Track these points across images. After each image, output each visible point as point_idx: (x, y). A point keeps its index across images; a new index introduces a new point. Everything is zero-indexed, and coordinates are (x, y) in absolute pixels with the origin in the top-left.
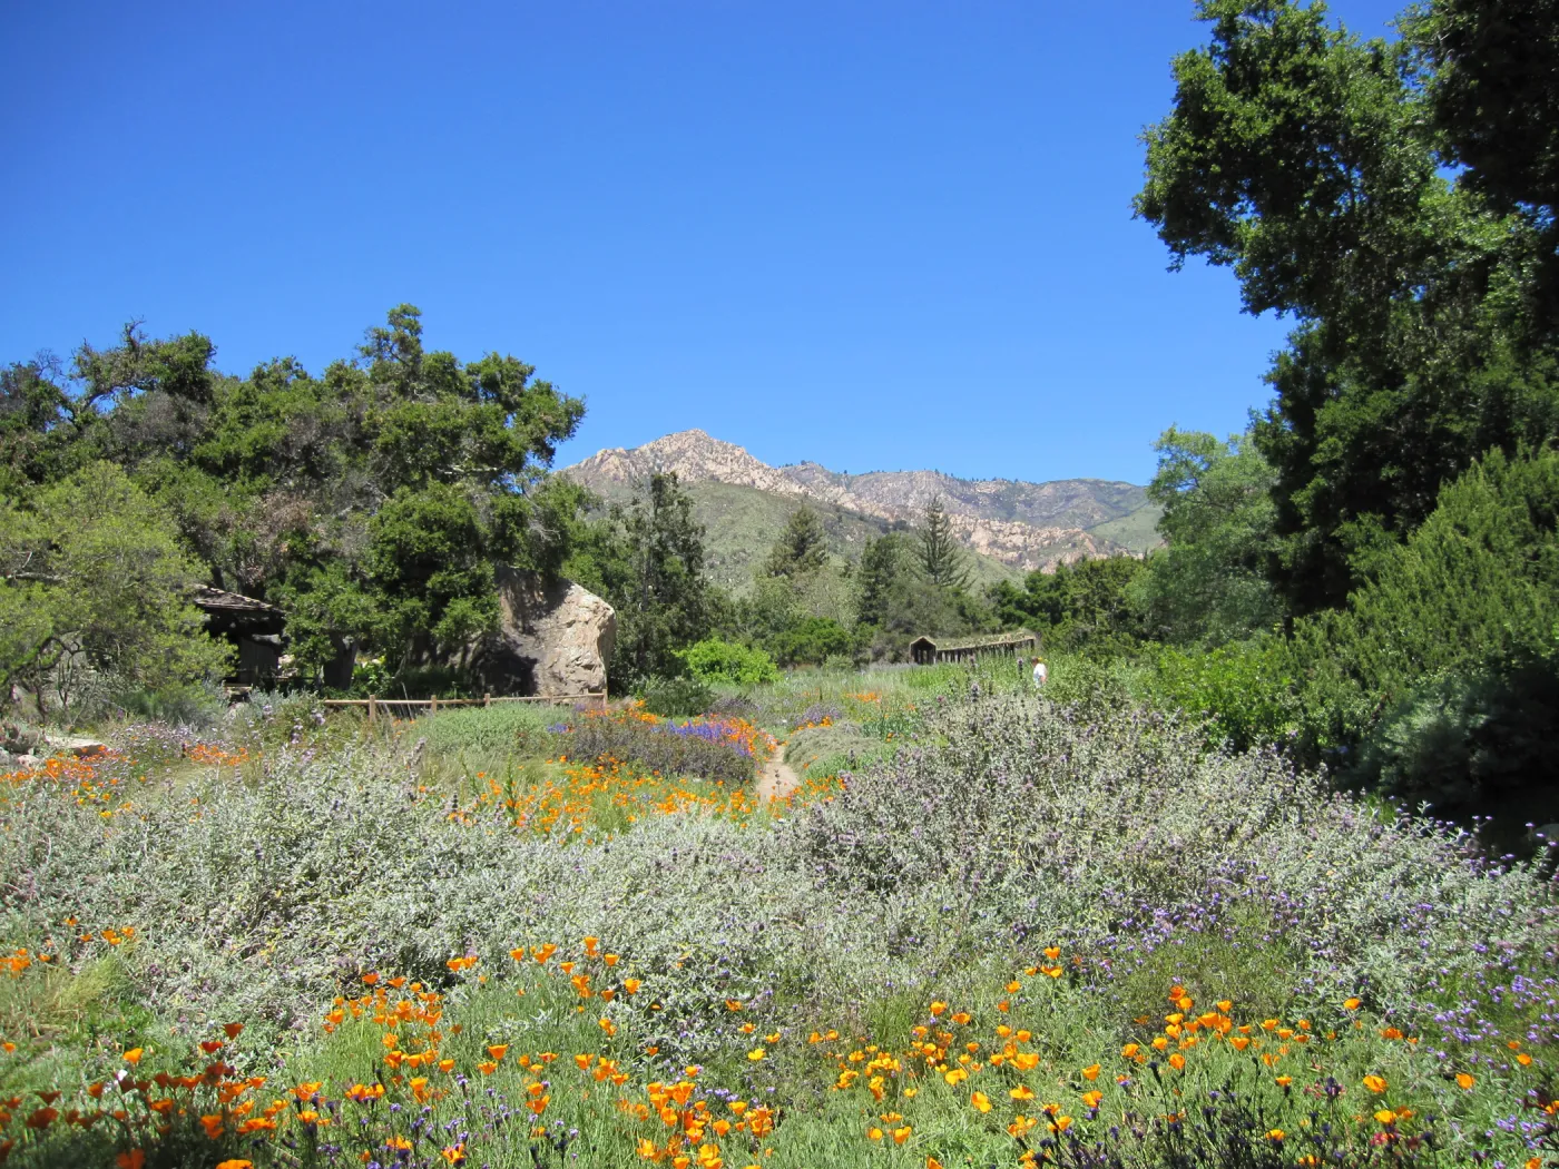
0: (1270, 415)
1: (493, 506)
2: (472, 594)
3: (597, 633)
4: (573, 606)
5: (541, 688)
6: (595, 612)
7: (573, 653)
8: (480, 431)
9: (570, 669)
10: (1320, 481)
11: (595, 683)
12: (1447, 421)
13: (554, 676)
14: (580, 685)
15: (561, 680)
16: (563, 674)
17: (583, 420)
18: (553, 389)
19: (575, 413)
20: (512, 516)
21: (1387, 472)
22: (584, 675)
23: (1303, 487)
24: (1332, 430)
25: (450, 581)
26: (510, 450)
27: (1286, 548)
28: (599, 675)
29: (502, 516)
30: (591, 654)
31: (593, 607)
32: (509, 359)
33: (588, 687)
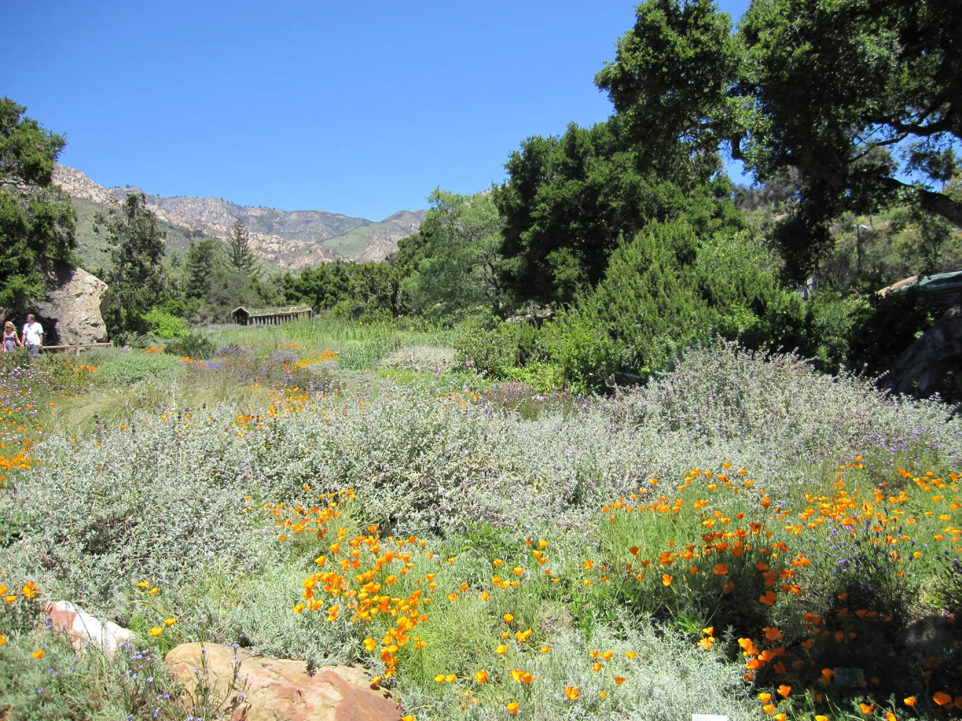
0: (503, 187)
1: (30, 210)
2: (22, 272)
3: (99, 302)
4: (80, 283)
5: (63, 339)
6: (96, 288)
7: (84, 316)
8: (18, 154)
9: (82, 326)
10: (536, 227)
11: (101, 337)
12: (609, 200)
13: (71, 331)
14: (90, 338)
15: (76, 334)
16: (78, 330)
17: (64, 151)
18: (39, 126)
19: (59, 144)
20: (45, 218)
21: (573, 225)
22: (92, 330)
23: (527, 230)
24: (544, 200)
25: (9, 263)
26: (42, 170)
27: (514, 264)
28: (102, 331)
29: (38, 217)
30: (96, 316)
31: (95, 284)
32: (6, 100)
33: (96, 339)
